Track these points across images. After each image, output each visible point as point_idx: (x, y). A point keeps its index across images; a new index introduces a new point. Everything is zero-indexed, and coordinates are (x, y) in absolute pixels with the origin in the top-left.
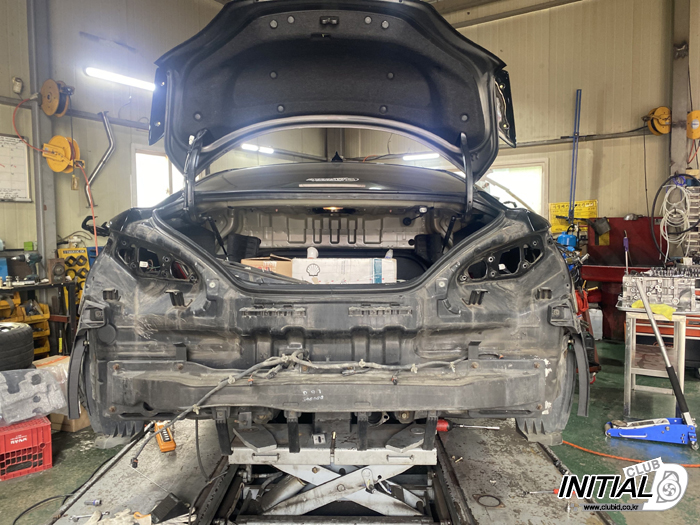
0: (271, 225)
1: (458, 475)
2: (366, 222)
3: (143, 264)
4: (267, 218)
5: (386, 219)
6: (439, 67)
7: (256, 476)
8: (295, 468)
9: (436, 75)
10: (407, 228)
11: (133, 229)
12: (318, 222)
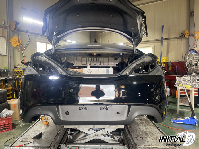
0: (77, 60)
1: (130, 132)
2: (104, 59)
3: (40, 69)
4: (76, 58)
5: (110, 58)
6: (126, 13)
7: (72, 132)
8: (83, 129)
9: (125, 15)
10: (116, 61)
11: (38, 58)
12: (90, 59)
